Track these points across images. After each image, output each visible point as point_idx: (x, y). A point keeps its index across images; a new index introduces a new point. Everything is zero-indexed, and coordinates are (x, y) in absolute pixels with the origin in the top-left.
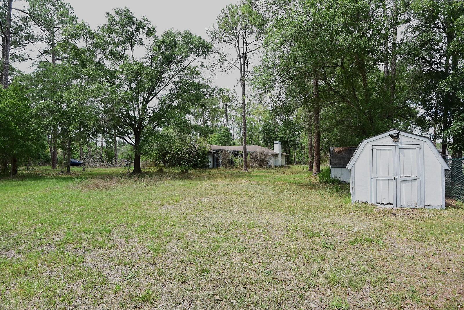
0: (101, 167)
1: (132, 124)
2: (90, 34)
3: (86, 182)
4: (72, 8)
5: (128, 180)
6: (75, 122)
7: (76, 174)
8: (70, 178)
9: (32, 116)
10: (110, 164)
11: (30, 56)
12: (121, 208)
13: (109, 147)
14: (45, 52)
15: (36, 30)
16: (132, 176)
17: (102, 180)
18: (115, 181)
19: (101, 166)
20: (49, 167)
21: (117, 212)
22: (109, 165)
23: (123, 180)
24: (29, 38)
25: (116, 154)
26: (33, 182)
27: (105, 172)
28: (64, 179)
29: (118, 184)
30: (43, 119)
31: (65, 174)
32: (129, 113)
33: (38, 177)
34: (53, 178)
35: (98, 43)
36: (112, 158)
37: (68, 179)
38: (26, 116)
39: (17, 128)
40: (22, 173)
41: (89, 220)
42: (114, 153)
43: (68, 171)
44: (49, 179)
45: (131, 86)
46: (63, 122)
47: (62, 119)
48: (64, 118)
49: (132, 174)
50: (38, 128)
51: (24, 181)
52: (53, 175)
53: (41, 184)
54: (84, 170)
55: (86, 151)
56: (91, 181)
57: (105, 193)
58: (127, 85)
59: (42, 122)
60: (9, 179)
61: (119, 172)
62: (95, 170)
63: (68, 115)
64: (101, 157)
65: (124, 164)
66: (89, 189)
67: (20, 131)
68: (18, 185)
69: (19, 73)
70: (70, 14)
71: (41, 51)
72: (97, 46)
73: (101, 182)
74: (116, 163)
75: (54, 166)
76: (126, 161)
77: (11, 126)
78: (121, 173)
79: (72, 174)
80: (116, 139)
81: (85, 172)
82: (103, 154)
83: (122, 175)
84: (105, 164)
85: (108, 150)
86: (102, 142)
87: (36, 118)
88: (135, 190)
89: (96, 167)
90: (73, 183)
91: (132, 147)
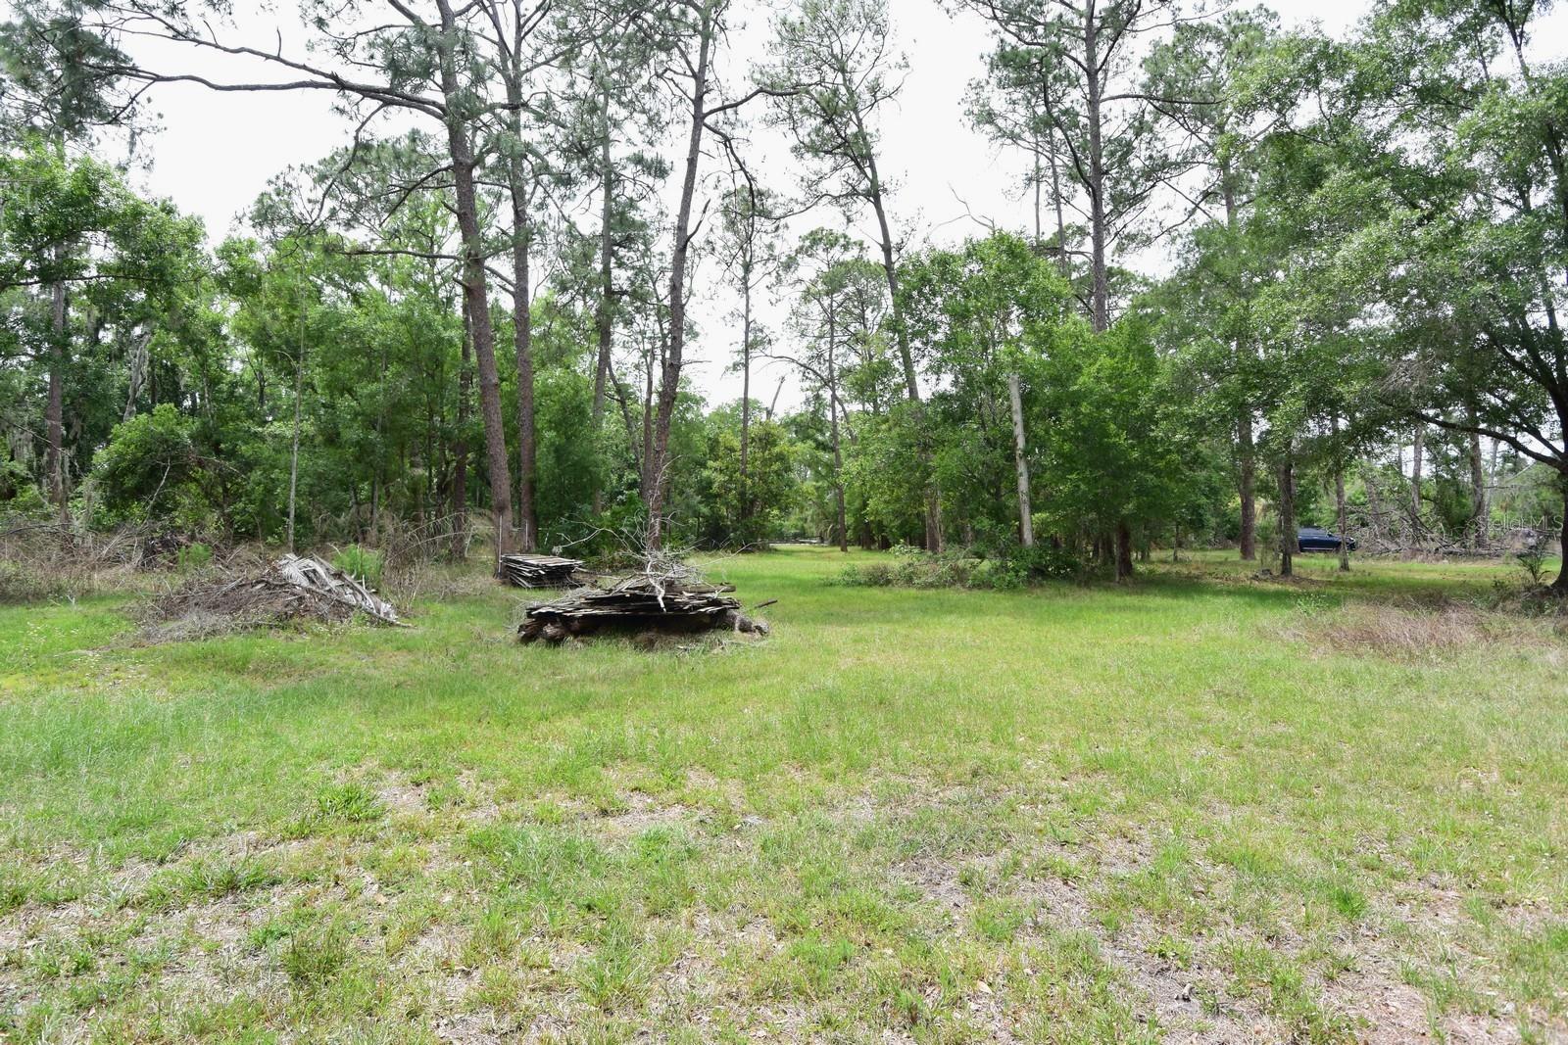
0: (1414, 556)
1: (1545, 368)
2: (1327, 59)
3: (1337, 614)
4: (1275, 15)
5: (1528, 624)
6: (1293, 395)
7: (1312, 582)
8: (1287, 595)
9: (1162, 396)
10: (1456, 547)
11: (1167, 224)
12: (1457, 767)
13: (1447, 480)
14: (1206, 195)
15: (1173, 138)
16: (1547, 604)
17: (1397, 612)
18: (1457, 625)
19: (1415, 552)
20: (1235, 554)
21: (1429, 789)
22: (1450, 549)
23: (1496, 620)
24: (1159, 169)
25: (1480, 506)
26: (1168, 602)
27: (1427, 577)
28: (1263, 596)
29: (1468, 636)
30: (1190, 403)
31: (1274, 579)
32: (1525, 324)
33: (1186, 586)
34: (1230, 593)
35: (1361, 74)
36: (1463, 523)
37: (1281, 598)
38: (1144, 399)
39: (1123, 440)
40: (1151, 572)
41: (1286, 803)
42: (1469, 501)
43: (1286, 569)
44: (1217, 593)
45: (1526, 202)
46: (1251, 400)
47: (1249, 389)
48: (1256, 387)
49: (1547, 592)
50: (1175, 433)
51: (1143, 598)
52: (1236, 580)
53: (1186, 607)
54: (1345, 567)
55: (1362, 499)
56: (1352, 615)
57: (1395, 672)
58: (1506, 202)
59: (1187, 410)
60: (1107, 589)
61: (1488, 582)
62: (1390, 568)
63: (1267, 375)
64: (1415, 522)
65: (1518, 546)
66: (1337, 646)
67: (1132, 447)
68: (1123, 609)
69: (1146, 285)
70: (1268, 39)
71: (1192, 197)
72: (1357, 92)
73: (1393, 621)
74: (1479, 543)
75: (1246, 553)
76: (1528, 535)
77: (1108, 436)
78: (1499, 586)
79: (1298, 581)
80: (1476, 446)
81: (1349, 577)
82: (1425, 509)
83: (1499, 595)
84: (1433, 546)
85: (1441, 492)
86: (1418, 461)
87: (1171, 401)
88: (1554, 677)
89: (1395, 559)
90: (1288, 613)
91: (1552, 472)
